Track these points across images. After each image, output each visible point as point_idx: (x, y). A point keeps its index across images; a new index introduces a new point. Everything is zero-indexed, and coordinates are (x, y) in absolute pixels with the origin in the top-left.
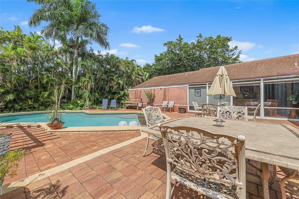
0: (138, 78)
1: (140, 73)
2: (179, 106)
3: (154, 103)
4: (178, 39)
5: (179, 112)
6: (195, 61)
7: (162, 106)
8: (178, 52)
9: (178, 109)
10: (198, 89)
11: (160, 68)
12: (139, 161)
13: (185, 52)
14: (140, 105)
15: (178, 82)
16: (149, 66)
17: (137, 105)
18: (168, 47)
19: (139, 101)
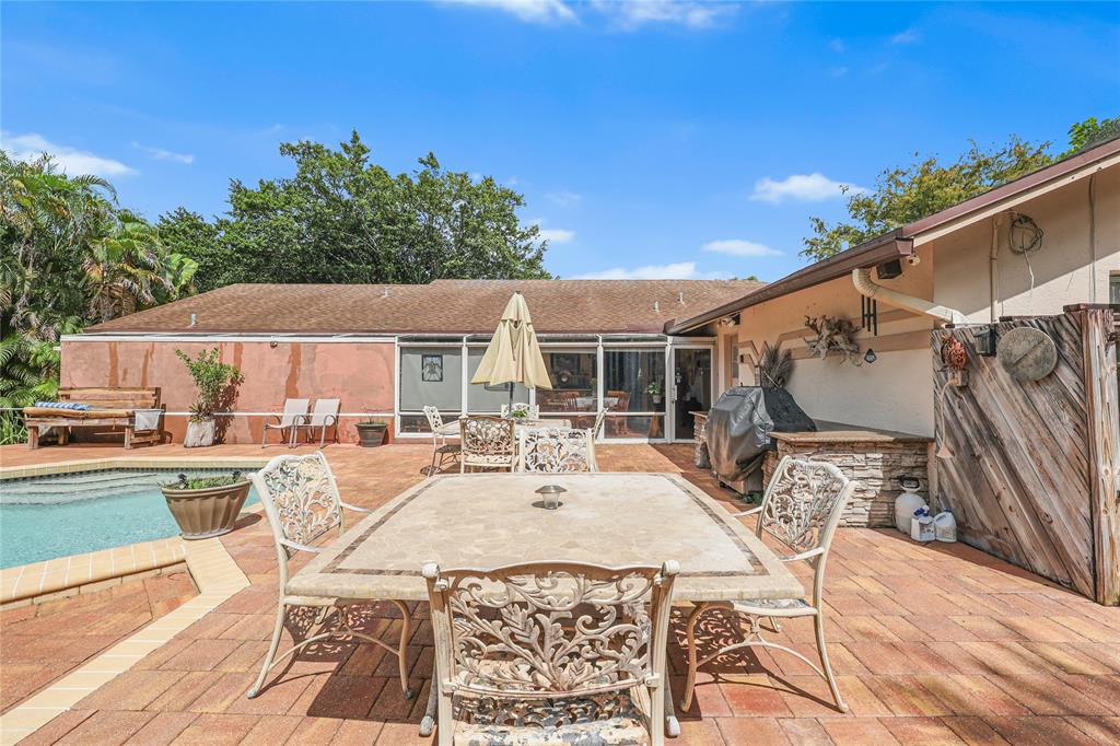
0: (129, 275)
1: (141, 254)
2: (361, 418)
3: (236, 409)
4: (350, 145)
5: (360, 443)
6: (411, 246)
7: (279, 420)
8: (346, 196)
9: (355, 432)
10: (432, 356)
11: (259, 244)
12: (236, 728)
13: (376, 203)
14: (146, 420)
15: (355, 322)
16: (198, 227)
17: (127, 423)
18: (300, 162)
19: (139, 402)
